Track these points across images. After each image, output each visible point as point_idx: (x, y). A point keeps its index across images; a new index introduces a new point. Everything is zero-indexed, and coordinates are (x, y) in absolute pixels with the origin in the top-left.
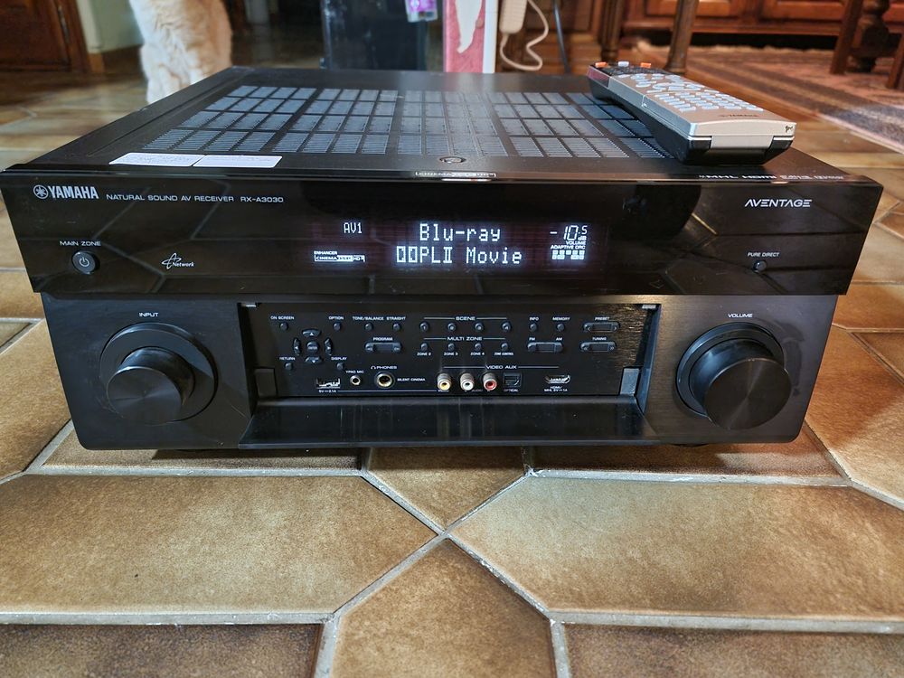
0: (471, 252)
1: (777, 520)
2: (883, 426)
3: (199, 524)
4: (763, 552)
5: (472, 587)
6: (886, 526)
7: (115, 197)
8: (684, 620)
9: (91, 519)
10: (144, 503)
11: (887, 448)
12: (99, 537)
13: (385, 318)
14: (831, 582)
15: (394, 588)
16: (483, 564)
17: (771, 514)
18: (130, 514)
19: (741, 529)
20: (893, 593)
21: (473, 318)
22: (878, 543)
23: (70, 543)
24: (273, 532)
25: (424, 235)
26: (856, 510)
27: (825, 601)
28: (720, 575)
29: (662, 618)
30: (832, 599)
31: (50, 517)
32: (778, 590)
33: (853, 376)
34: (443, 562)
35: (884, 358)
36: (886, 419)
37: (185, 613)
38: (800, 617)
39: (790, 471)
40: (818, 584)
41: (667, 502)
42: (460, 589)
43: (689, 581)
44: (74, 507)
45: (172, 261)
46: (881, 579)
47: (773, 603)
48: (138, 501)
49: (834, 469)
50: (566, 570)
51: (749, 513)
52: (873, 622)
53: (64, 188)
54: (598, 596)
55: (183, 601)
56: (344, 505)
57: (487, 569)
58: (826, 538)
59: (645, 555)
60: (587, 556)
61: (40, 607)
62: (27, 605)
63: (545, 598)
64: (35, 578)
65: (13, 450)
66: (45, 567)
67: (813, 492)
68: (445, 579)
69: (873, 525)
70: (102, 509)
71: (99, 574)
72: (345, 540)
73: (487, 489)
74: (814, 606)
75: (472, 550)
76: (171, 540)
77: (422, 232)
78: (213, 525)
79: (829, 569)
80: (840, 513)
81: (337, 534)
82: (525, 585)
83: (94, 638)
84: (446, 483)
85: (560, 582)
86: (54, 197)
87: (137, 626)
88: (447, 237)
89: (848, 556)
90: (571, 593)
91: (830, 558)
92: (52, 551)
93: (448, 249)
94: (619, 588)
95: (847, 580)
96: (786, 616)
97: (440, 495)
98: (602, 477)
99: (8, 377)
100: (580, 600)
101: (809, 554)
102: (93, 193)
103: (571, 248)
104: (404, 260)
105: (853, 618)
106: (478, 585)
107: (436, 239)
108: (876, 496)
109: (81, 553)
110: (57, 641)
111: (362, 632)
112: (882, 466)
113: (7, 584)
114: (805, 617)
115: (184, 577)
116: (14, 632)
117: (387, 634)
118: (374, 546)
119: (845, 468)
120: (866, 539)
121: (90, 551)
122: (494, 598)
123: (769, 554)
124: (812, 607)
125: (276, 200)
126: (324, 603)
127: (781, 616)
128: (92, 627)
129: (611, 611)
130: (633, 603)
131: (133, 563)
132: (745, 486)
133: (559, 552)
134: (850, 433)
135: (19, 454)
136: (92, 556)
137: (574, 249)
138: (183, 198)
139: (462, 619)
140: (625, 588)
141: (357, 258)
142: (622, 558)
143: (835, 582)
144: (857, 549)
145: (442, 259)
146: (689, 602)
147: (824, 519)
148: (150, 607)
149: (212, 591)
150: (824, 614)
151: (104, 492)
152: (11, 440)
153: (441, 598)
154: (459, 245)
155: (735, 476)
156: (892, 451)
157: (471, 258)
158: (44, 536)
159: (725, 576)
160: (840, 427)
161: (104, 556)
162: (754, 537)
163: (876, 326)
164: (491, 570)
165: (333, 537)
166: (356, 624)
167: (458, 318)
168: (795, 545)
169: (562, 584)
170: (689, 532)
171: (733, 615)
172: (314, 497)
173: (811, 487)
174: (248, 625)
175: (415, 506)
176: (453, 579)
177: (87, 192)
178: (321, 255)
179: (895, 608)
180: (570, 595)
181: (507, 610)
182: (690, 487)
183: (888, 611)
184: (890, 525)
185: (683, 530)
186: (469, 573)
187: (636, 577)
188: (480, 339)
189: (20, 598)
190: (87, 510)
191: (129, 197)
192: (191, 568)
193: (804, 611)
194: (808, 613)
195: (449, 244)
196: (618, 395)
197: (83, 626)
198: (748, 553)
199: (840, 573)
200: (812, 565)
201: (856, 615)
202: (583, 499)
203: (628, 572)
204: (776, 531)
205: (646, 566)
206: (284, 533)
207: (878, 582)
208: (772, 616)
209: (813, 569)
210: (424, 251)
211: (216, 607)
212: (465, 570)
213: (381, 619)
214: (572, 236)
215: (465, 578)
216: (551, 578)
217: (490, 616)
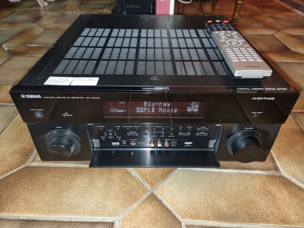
0: (161, 109)
1: (255, 188)
2: (295, 152)
3: (78, 186)
4: (249, 200)
5: (159, 211)
6: (290, 191)
7: (47, 97)
8: (222, 224)
9: (46, 183)
10: (62, 178)
11: (295, 161)
12: (49, 190)
13: (133, 127)
14: (269, 212)
15: (136, 211)
16: (163, 203)
17: (254, 186)
18: (58, 182)
19: (244, 191)
20: (288, 216)
21: (161, 127)
22: (286, 197)
23: (41, 192)
24: (100, 189)
25: (145, 105)
26: (281, 185)
27: (266, 218)
28: (235, 208)
29: (216, 223)
30: (268, 218)
31: (34, 182)
32: (252, 214)
33: (288, 131)
34: (151, 202)
35: (300, 124)
36: (296, 149)
37: (75, 217)
38: (258, 224)
39: (262, 169)
40: (265, 212)
41: (221, 181)
42: (155, 211)
43: (225, 210)
44: (41, 179)
45: (65, 114)
46: (285, 211)
47: (250, 219)
48: (60, 177)
49: (277, 169)
50: (188, 205)
51: (247, 185)
52: (280, 226)
53: (30, 95)
54: (197, 216)
55: (75, 213)
56: (121, 180)
57: (164, 204)
58: (270, 195)
59: (213, 201)
60: (195, 201)
61: (34, 214)
62: (30, 214)
63: (181, 216)
64: (32, 204)
65: (22, 157)
66: (34, 200)
67: (268, 178)
68: (151, 208)
69: (286, 191)
70: (49, 180)
71: (50, 203)
72: (122, 193)
73: (165, 175)
74: (262, 220)
75: (160, 197)
76: (70, 192)
77: (145, 104)
78: (82, 186)
79: (269, 207)
80: (276, 186)
81: (119, 191)
82: (175, 211)
83: (50, 226)
84: (153, 172)
85: (186, 210)
86: (27, 98)
87: (62, 221)
88: (153, 105)
89: (276, 202)
90: (189, 214)
91: (270, 203)
92: (36, 194)
93: (153, 108)
94: (203, 213)
95: (274, 211)
96: (253, 224)
97: (151, 177)
98: (202, 170)
99: (18, 128)
100: (191, 217)
101: (264, 201)
102: (40, 97)
103: (194, 108)
104: (139, 111)
105: (274, 225)
106: (161, 210)
107: (149, 106)
108: (288, 179)
109: (44, 196)
110: (40, 226)
111: (126, 226)
112: (292, 168)
113: (24, 206)
114: (259, 224)
115: (74, 205)
116: (27, 222)
117: (134, 227)
118: (130, 195)
119: (280, 168)
120: (282, 196)
121: (47, 195)
122: (166, 215)
123: (251, 201)
124: (262, 221)
125: (97, 98)
126: (115, 215)
127: (252, 224)
128: (49, 221)
129: (200, 221)
130: (207, 218)
131: (60, 199)
132: (247, 174)
133: (186, 199)
134: (283, 154)
135: (24, 159)
136: (48, 197)
137: (195, 108)
138: (68, 98)
139: (156, 222)
140: (206, 212)
141: (124, 111)
142: (205, 202)
143: (270, 212)
144: (279, 200)
145: (151, 111)
146: (225, 218)
147: (270, 188)
148: (65, 215)
149: (83, 210)
150: (265, 223)
151: (49, 174)
152: (21, 153)
153: (150, 215)
154: (157, 107)
155: (244, 171)
156: (296, 162)
157: (161, 111)
158: (33, 189)
159: (236, 209)
160: (280, 152)
161: (51, 197)
162: (247, 195)
163: (299, 109)
164: (165, 205)
165: (118, 192)
166: (124, 223)
167: (156, 127)
168: (260, 198)
169: (186, 211)
170: (227, 192)
171: (237, 223)
172: (112, 176)
173: (268, 176)
174: (93, 222)
175: (143, 180)
176: (154, 208)
177: (38, 96)
178: (112, 110)
179: (288, 222)
180: (188, 215)
181: (169, 220)
182: (229, 175)
183: (285, 223)
184: (291, 191)
185: (225, 192)
186: (158, 206)
187: (209, 209)
188: (163, 132)
189: (28, 211)
190: (45, 180)
191: (51, 97)
192: (76, 202)
193: (259, 222)
194: (260, 223)
195: (154, 107)
196: (208, 148)
197: (47, 221)
198: (245, 201)
199: (272, 209)
200: (264, 205)
201: (275, 224)
202: (195, 179)
203: (207, 207)
204: (254, 192)
205: (213, 205)
206: (103, 190)
207: (284, 212)
208: (249, 224)
209: (264, 207)
210: (145, 109)
211: (84, 216)
212: (157, 205)
213: (132, 222)
214: (194, 105)
215: (157, 208)
216: (183, 209)
217: (164, 222)
